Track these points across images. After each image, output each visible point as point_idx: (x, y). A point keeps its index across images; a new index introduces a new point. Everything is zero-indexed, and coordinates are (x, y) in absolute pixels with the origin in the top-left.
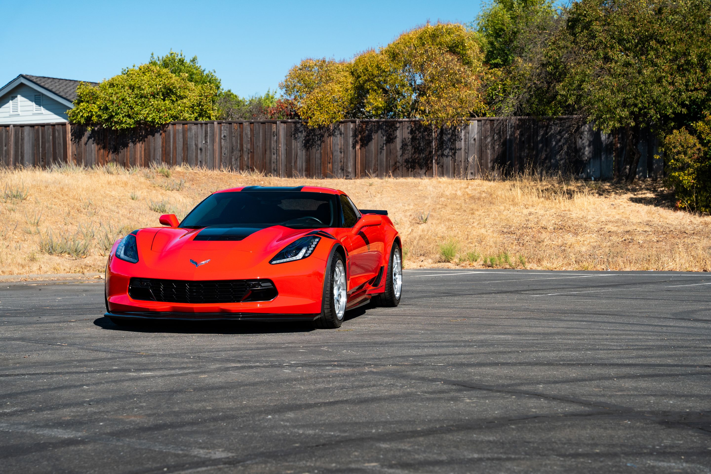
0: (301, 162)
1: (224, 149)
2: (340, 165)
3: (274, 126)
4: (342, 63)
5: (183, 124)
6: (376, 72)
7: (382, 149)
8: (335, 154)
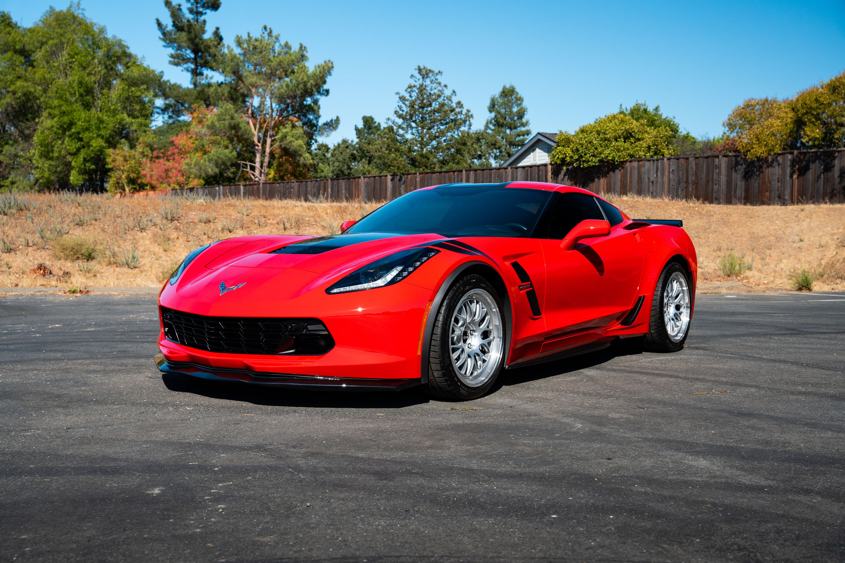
0: (740, 191)
1: (672, 181)
2: (777, 193)
3: (717, 160)
4: (784, 102)
5: (639, 161)
6: (814, 105)
7: (819, 177)
8: (772, 183)
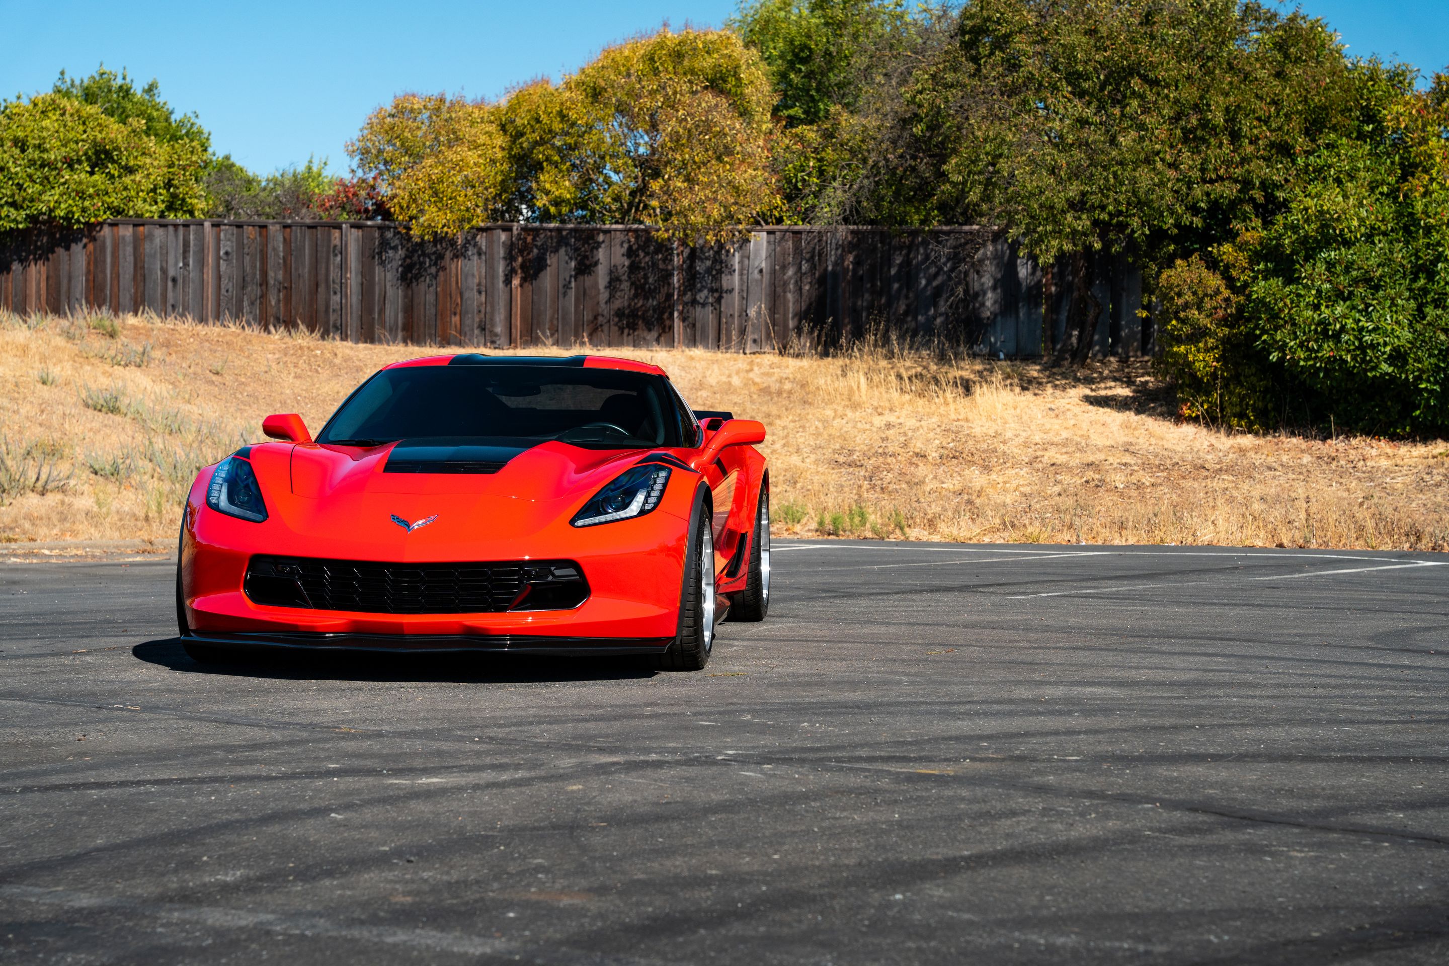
0: (394, 310)
1: (224, 281)
2: (477, 319)
3: (336, 233)
4: (479, 106)
5: (135, 225)
6: (557, 126)
7: (567, 286)
8: (467, 295)
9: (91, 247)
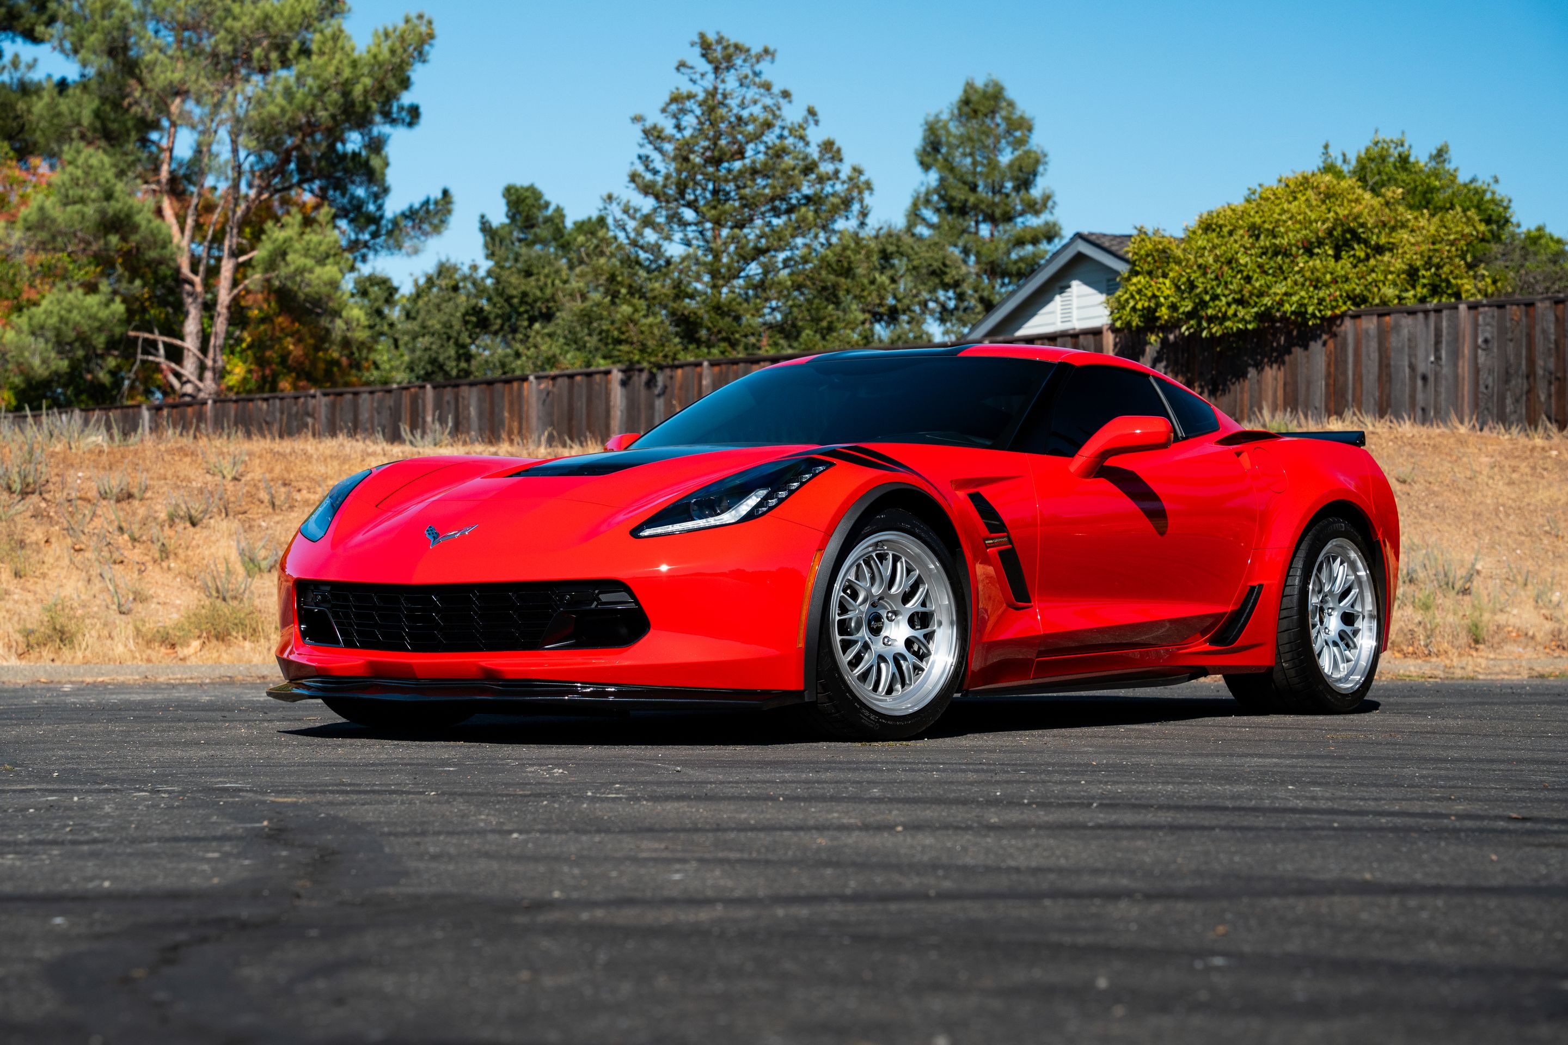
1: (1484, 374)
5: (1380, 315)
9: (1331, 344)
